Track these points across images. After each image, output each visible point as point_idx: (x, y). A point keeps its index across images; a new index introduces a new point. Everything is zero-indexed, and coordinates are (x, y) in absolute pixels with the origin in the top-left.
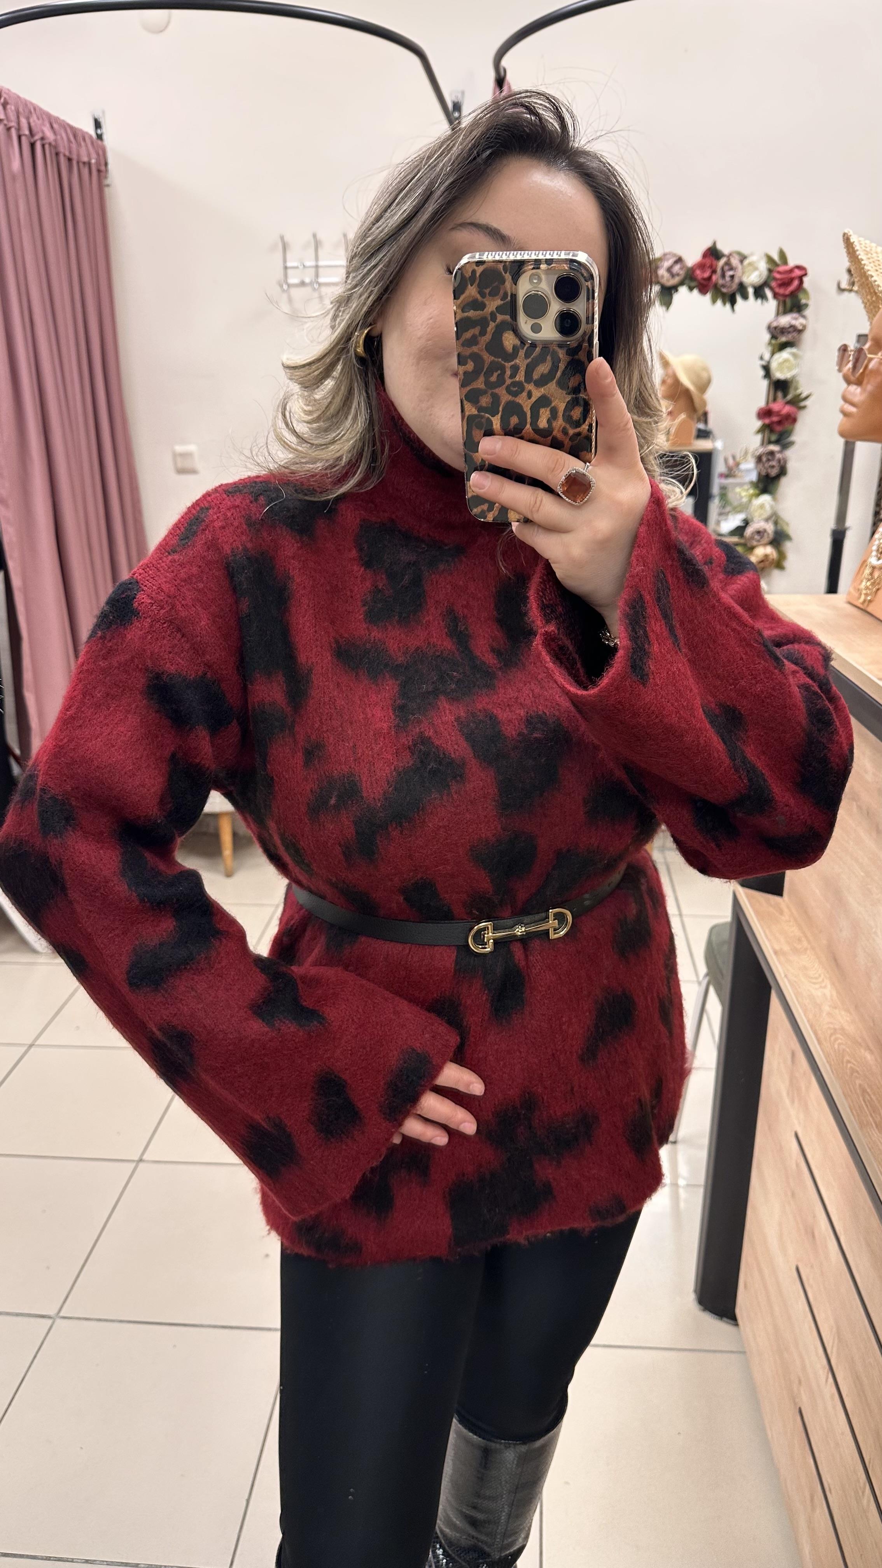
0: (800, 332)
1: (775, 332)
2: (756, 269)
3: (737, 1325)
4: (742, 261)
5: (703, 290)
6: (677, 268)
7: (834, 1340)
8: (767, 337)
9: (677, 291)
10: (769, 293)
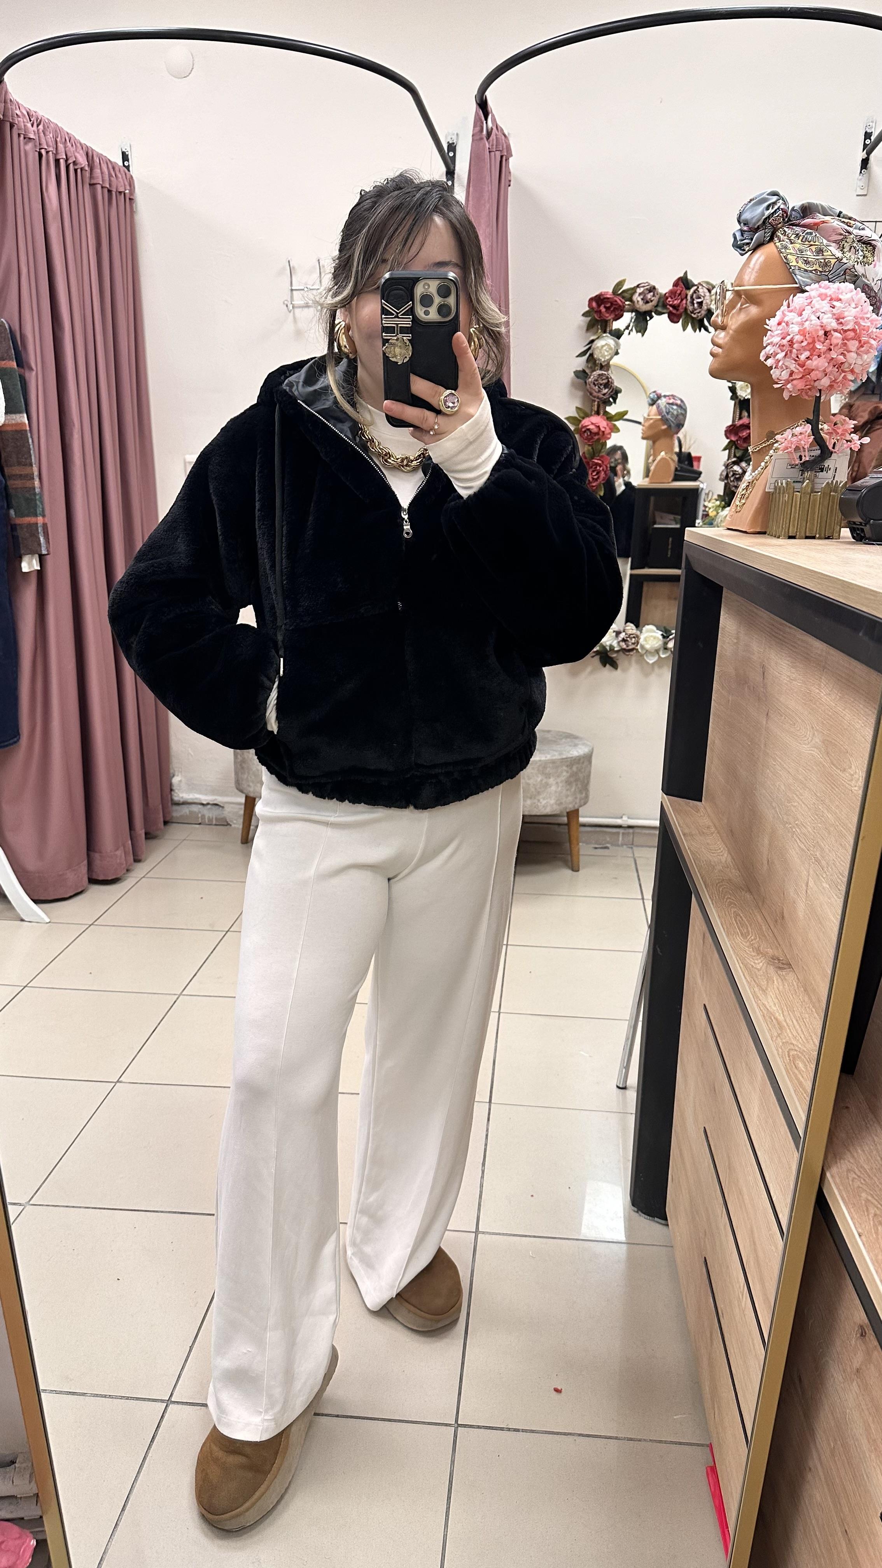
3: (667, 1222)
5: (673, 318)
6: (649, 296)
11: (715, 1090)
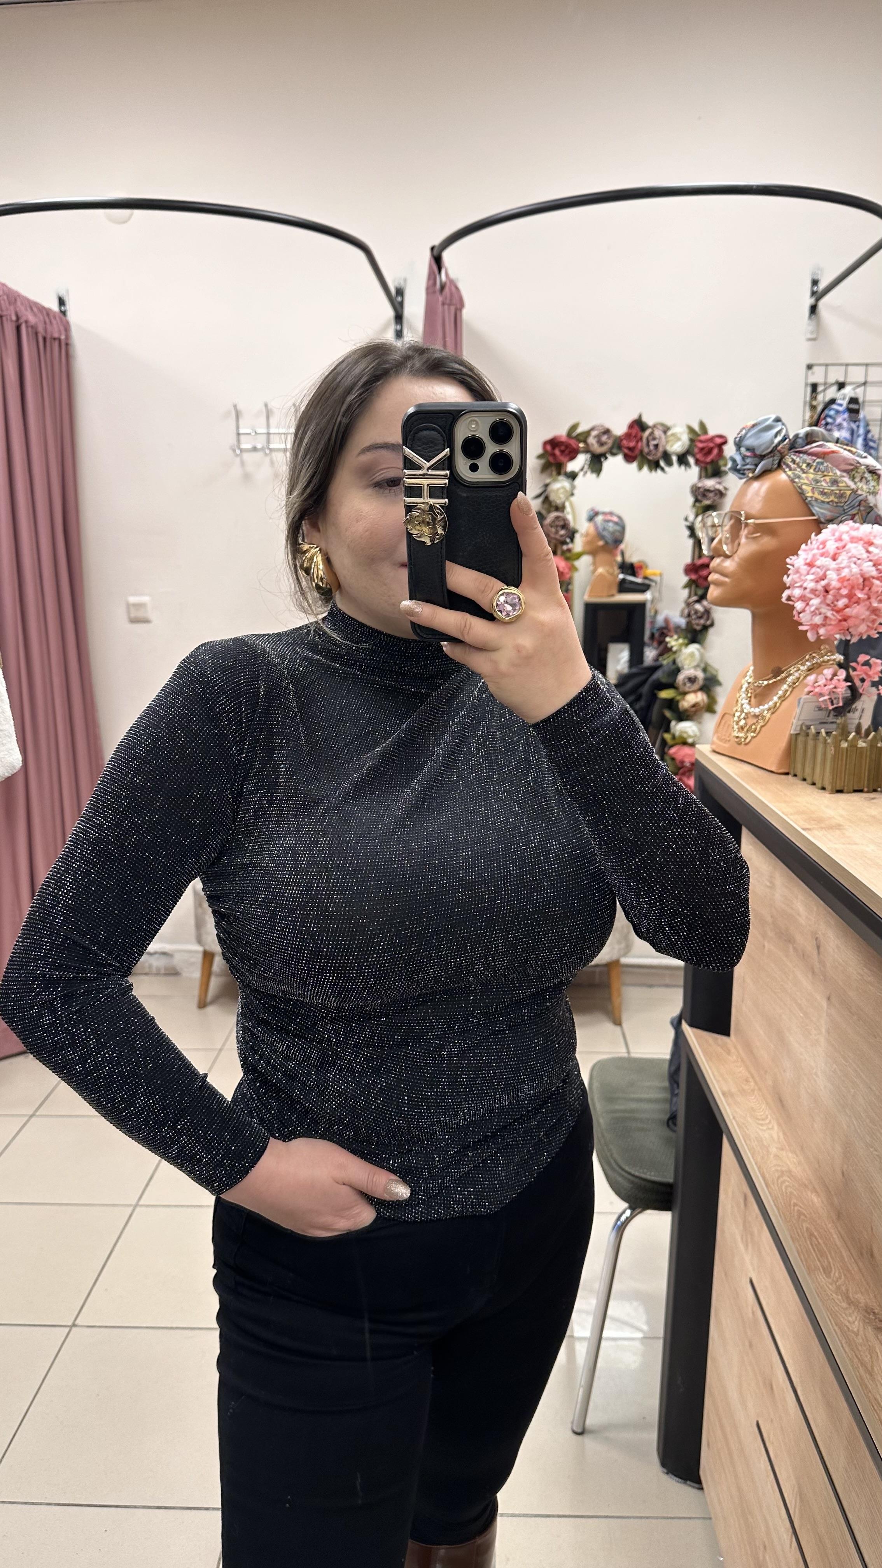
0: (721, 494)
1: (699, 494)
2: (679, 439)
3: (702, 1489)
4: (665, 432)
5: (629, 459)
6: (604, 438)
7: (796, 1501)
8: (691, 500)
9: (606, 458)
10: (691, 460)
11: (772, 1389)
